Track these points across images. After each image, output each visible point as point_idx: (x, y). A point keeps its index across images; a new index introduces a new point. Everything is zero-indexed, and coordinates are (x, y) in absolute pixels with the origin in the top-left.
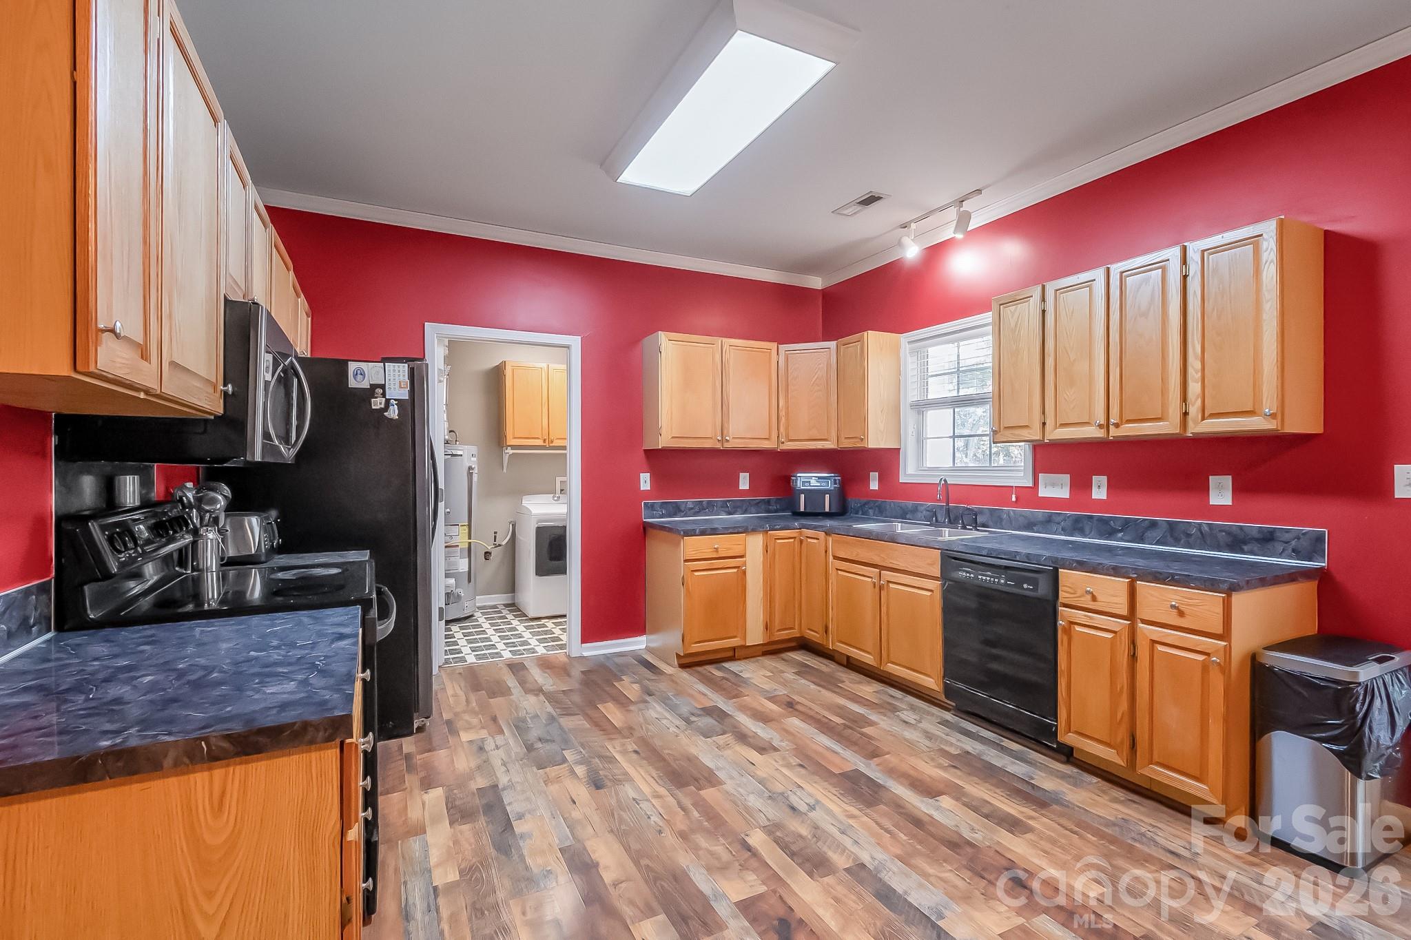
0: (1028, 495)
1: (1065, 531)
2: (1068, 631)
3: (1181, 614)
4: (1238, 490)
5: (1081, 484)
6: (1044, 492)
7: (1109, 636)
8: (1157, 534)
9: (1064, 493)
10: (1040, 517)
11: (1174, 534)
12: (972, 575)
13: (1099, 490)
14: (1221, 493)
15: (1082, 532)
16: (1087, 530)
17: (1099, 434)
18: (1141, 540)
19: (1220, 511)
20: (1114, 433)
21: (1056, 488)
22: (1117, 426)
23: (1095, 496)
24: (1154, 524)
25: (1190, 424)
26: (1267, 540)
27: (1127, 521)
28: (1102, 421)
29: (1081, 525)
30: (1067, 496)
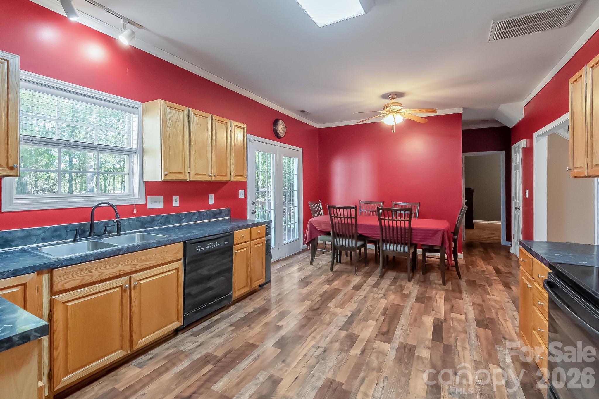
0: (142, 208)
2: (236, 254)
3: (259, 234)
4: (215, 199)
5: (168, 201)
6: (150, 206)
7: (245, 249)
9: (161, 205)
10: (149, 220)
11: (201, 216)
12: (203, 248)
13: (175, 203)
14: (211, 199)
15: (169, 223)
16: (171, 221)
17: (209, 179)
20: (213, 179)
21: (157, 203)
22: (215, 176)
23: (174, 205)
24: (194, 214)
25: (232, 178)
26: (220, 213)
27: (186, 214)
28: (211, 174)
29: (168, 219)
30: (162, 207)
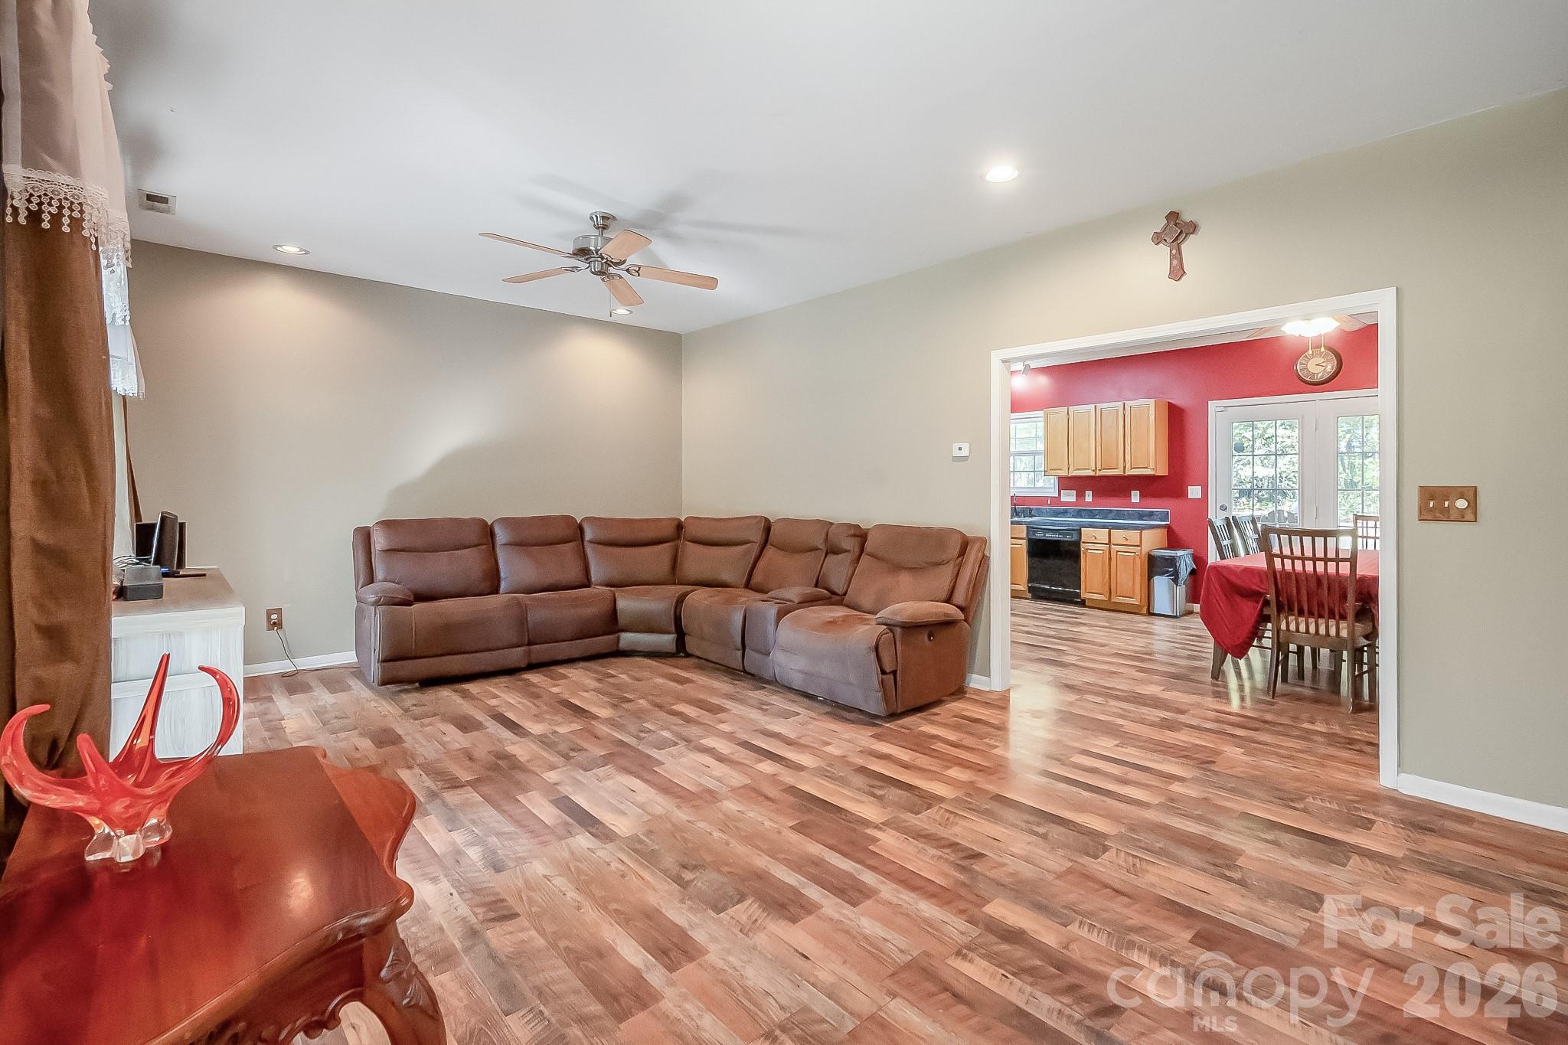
0: (1056, 500)
1: (1074, 517)
2: (1085, 553)
3: (1127, 540)
4: (1142, 496)
5: (1080, 495)
6: (1063, 499)
7: (1101, 552)
8: (1112, 515)
9: (1074, 499)
10: (1062, 510)
12: (1040, 535)
13: (1089, 497)
14: (1135, 497)
15: (1081, 517)
16: (1083, 515)
17: (1093, 474)
18: (1106, 518)
19: (1134, 505)
20: (1099, 473)
21: (1069, 497)
22: (1100, 470)
23: (1087, 499)
24: (1110, 511)
25: (1126, 471)
26: (1151, 515)
27: (1100, 510)
28: (1094, 469)
29: (1080, 513)
